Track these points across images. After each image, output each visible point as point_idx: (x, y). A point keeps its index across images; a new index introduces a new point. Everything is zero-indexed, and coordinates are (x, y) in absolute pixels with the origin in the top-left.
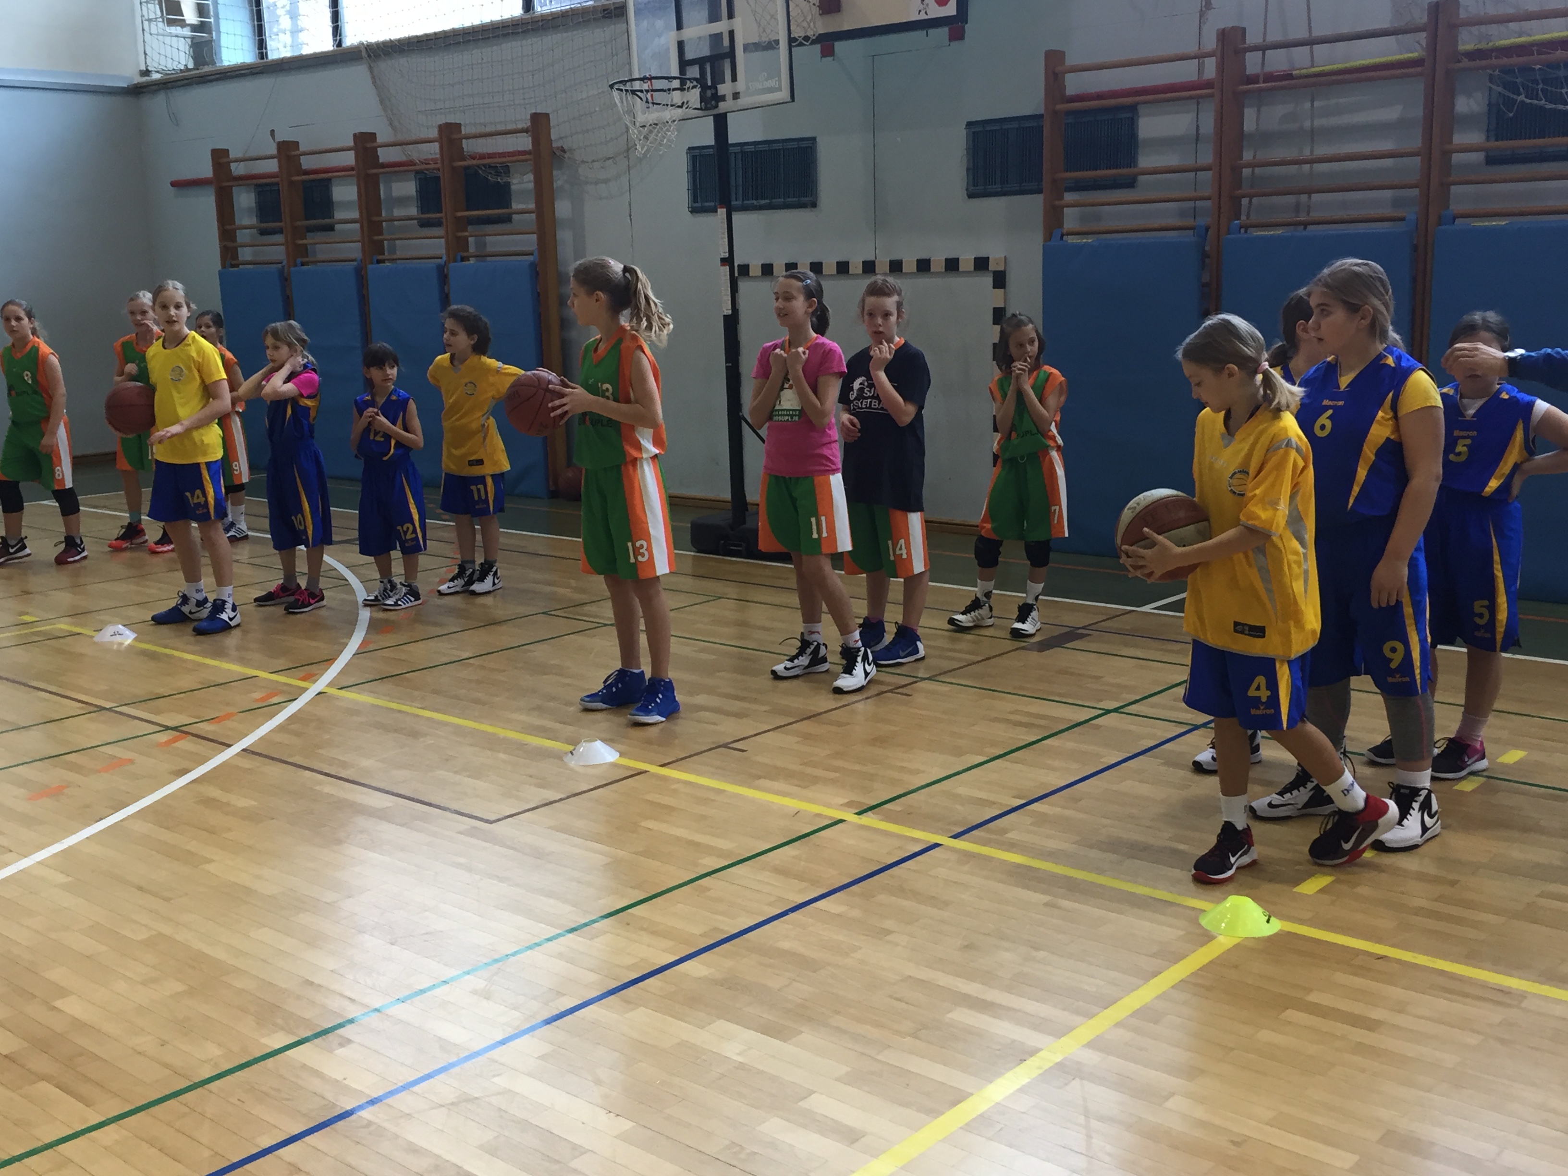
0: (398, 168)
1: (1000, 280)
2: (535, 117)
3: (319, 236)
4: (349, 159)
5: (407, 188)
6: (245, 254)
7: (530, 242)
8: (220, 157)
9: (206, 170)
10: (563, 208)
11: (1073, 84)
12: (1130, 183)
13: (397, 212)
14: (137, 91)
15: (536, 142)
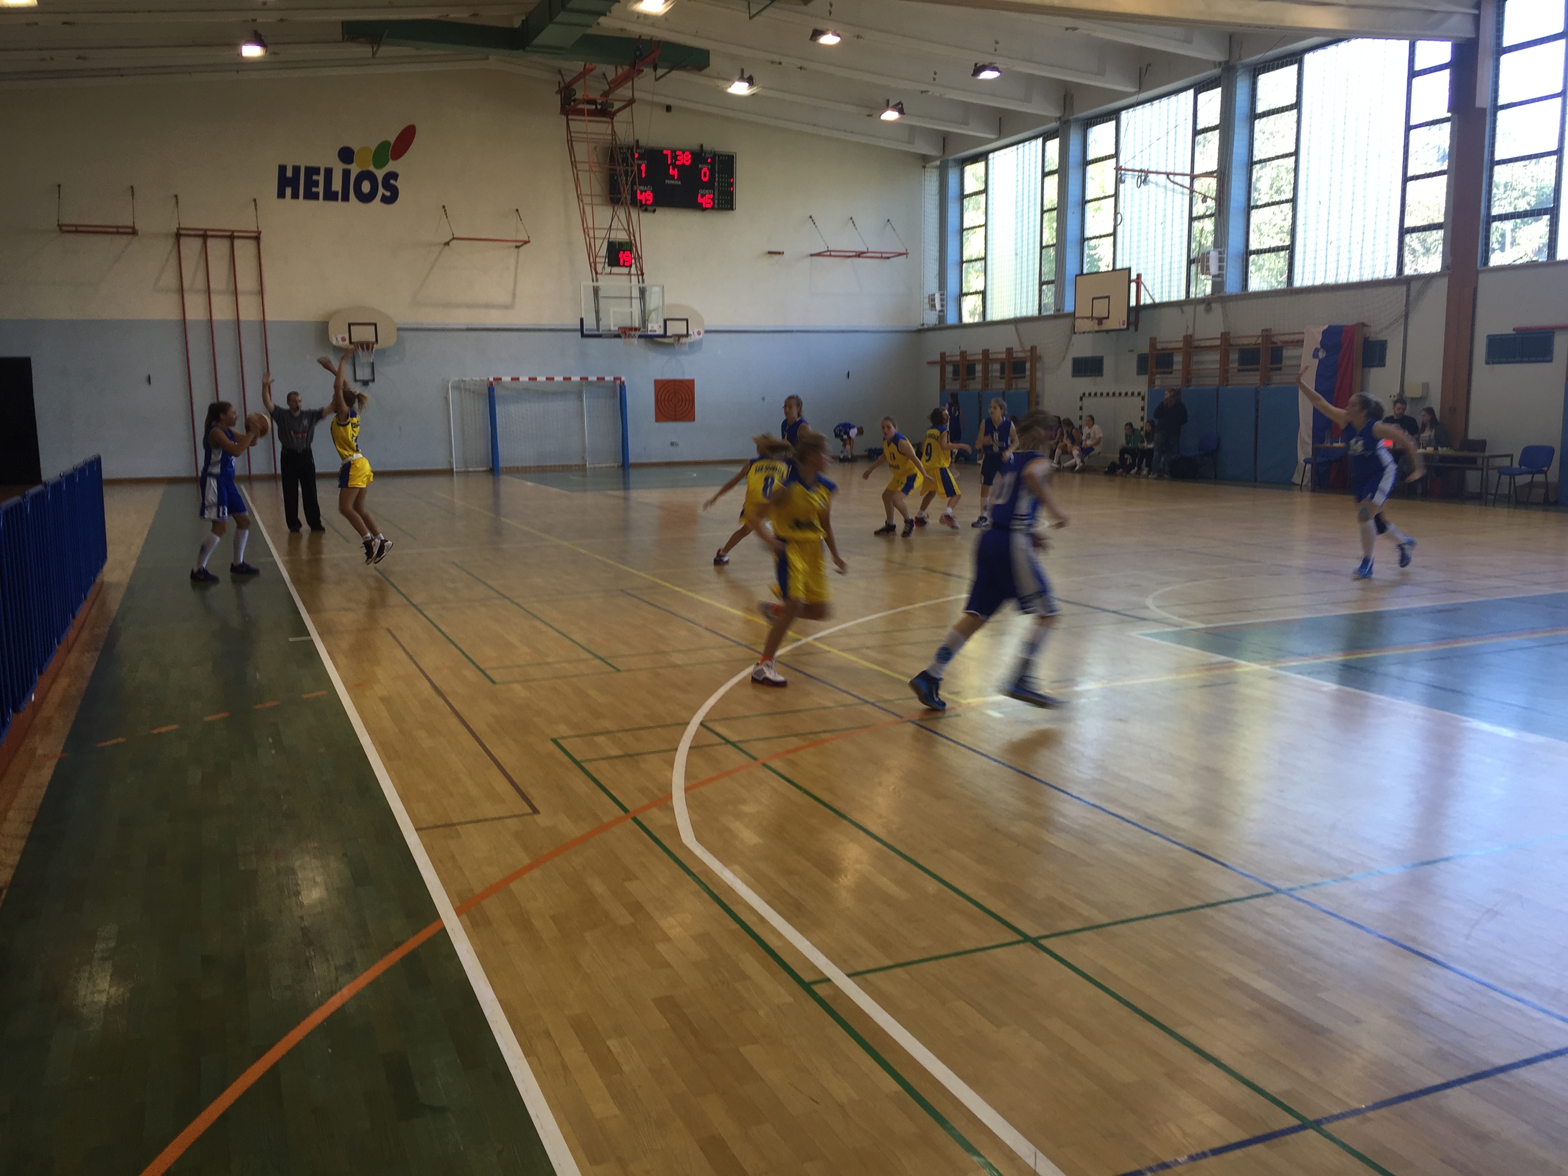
0: (995, 360)
1: (1143, 399)
2: (1032, 348)
3: (971, 381)
4: (981, 357)
5: (997, 367)
6: (948, 387)
7: (1027, 385)
8: (943, 355)
9: (938, 358)
10: (1039, 374)
11: (1159, 346)
12: (1171, 373)
13: (994, 374)
14: (920, 331)
15: (1031, 354)
